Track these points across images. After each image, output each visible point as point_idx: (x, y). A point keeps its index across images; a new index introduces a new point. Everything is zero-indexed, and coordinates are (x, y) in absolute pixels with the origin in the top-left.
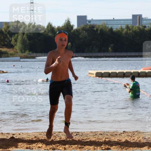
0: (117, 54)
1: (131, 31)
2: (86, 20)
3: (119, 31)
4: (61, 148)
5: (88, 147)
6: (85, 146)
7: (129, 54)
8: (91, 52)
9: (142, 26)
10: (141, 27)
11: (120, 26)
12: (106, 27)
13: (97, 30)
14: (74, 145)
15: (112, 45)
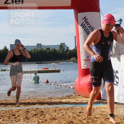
1: (36, 51)
5: (9, 106)
6: (7, 105)
10: (41, 49)
11: (31, 49)
14: (2, 105)
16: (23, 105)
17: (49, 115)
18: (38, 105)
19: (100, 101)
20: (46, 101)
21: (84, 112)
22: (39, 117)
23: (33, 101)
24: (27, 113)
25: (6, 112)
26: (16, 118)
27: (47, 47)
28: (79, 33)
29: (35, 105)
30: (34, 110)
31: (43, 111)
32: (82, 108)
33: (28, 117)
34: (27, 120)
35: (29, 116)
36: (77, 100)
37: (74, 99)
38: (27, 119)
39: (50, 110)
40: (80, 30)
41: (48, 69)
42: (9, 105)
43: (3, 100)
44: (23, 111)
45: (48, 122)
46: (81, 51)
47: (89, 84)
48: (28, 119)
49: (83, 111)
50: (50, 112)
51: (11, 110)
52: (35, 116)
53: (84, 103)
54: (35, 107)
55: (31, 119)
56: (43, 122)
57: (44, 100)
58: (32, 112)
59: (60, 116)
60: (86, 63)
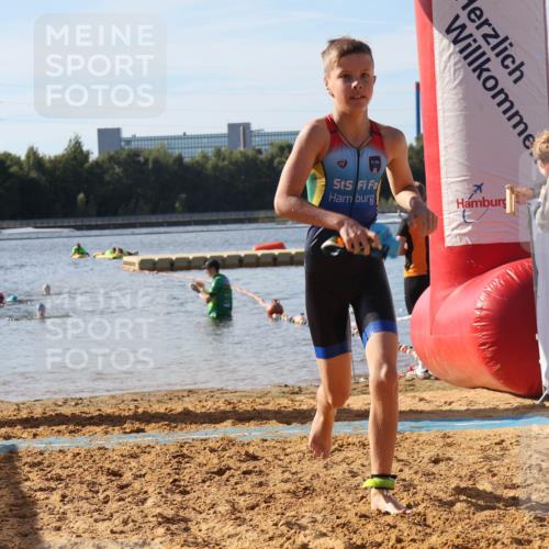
0: (197, 217)
1: (226, 163)
2: (120, 140)
3: (197, 162)
4: (25, 435)
7: (222, 216)
8: (134, 213)
9: (254, 149)
10: (250, 153)
11: (200, 150)
12: (166, 153)
13: (146, 161)
14: (59, 425)
15: (183, 196)
16: (158, 425)
17: (283, 472)
18: (234, 424)
19: (537, 402)
20: (270, 407)
21: (456, 457)
22: (236, 483)
23: (210, 406)
24: (180, 462)
25: (78, 458)
26: (127, 486)
27: (279, 140)
28: (438, 69)
29: (217, 426)
30: (212, 450)
31: (257, 454)
32: (445, 436)
33: (182, 483)
34: (178, 498)
35: (187, 478)
36: (421, 400)
37: (409, 394)
38: (181, 492)
39: (288, 451)
40: (441, 56)
41: (281, 246)
42: (90, 424)
43: (65, 402)
44: (158, 455)
45: (277, 506)
46: (442, 159)
47: (480, 319)
48: (184, 493)
49: (449, 455)
50: (287, 459)
51: (100, 449)
52: (217, 478)
53: (458, 411)
54: (218, 435)
55: (198, 490)
56: (252, 508)
57: (261, 401)
58: (201, 459)
59: (339, 476)
60: (469, 217)
